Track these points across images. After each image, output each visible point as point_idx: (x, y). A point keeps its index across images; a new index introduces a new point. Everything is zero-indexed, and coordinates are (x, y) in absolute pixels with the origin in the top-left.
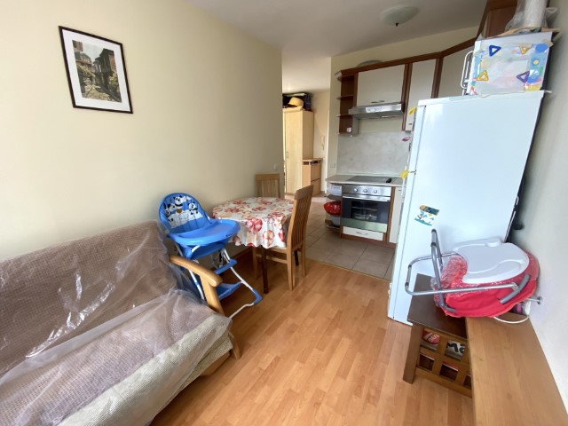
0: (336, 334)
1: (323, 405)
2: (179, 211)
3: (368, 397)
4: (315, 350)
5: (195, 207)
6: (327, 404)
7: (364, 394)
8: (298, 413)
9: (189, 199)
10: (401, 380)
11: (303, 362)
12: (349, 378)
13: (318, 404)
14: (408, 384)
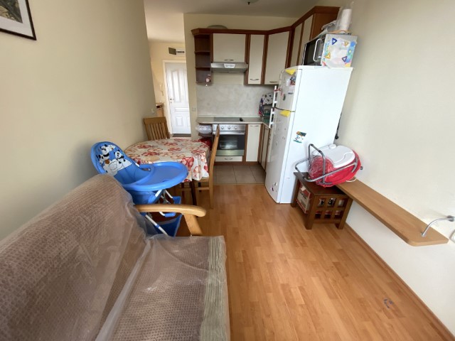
0: (261, 222)
1: (288, 260)
2: (107, 162)
3: (302, 245)
4: (259, 236)
5: (120, 155)
6: (289, 258)
7: (299, 245)
8: (281, 271)
9: (114, 147)
10: (306, 230)
11: (259, 245)
12: (287, 241)
13: (286, 261)
14: (310, 231)
